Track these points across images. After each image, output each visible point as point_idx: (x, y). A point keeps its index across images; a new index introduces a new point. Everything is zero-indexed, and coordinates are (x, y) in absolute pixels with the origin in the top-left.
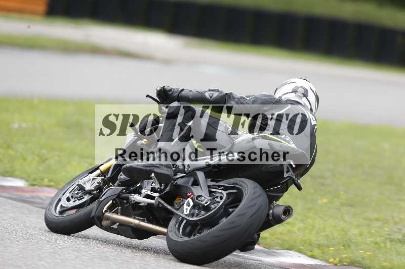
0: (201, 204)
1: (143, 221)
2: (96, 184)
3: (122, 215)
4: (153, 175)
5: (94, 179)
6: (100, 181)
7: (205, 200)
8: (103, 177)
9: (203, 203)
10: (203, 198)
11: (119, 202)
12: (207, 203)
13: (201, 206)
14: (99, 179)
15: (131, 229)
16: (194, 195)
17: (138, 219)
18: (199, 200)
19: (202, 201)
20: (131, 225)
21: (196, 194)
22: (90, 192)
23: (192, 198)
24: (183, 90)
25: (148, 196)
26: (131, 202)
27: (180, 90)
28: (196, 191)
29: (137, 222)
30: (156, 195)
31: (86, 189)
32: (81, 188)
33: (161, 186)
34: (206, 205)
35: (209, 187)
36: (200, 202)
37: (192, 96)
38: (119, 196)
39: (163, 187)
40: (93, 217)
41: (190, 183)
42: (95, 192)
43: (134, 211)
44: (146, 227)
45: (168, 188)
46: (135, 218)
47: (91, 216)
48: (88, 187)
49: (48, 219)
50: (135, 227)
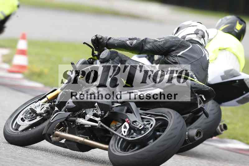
0: (137, 128)
1: (87, 138)
2: (45, 109)
3: (69, 133)
4: (96, 104)
5: (42, 105)
6: (48, 106)
7: (139, 124)
8: (50, 104)
9: (138, 127)
10: (138, 123)
11: (66, 124)
12: (141, 127)
13: (136, 128)
14: (47, 105)
15: (76, 144)
16: (130, 121)
17: (83, 137)
18: (135, 125)
19: (137, 125)
20: (77, 141)
21: (132, 120)
22: (40, 115)
23: (129, 123)
24: (110, 38)
25: (90, 120)
26: (77, 124)
27: (108, 38)
28: (131, 117)
29: (82, 139)
30: (98, 119)
31: (38, 112)
32: (33, 111)
33: (102, 113)
34: (140, 128)
35: (141, 114)
36: (136, 126)
37: (117, 44)
38: (67, 119)
39: (103, 114)
40: (45, 134)
41: (125, 111)
42: (45, 115)
43: (79, 131)
44: (88, 143)
45: (107, 114)
46: (80, 136)
47: (43, 133)
48: (38, 111)
49: (7, 133)
50: (80, 143)
